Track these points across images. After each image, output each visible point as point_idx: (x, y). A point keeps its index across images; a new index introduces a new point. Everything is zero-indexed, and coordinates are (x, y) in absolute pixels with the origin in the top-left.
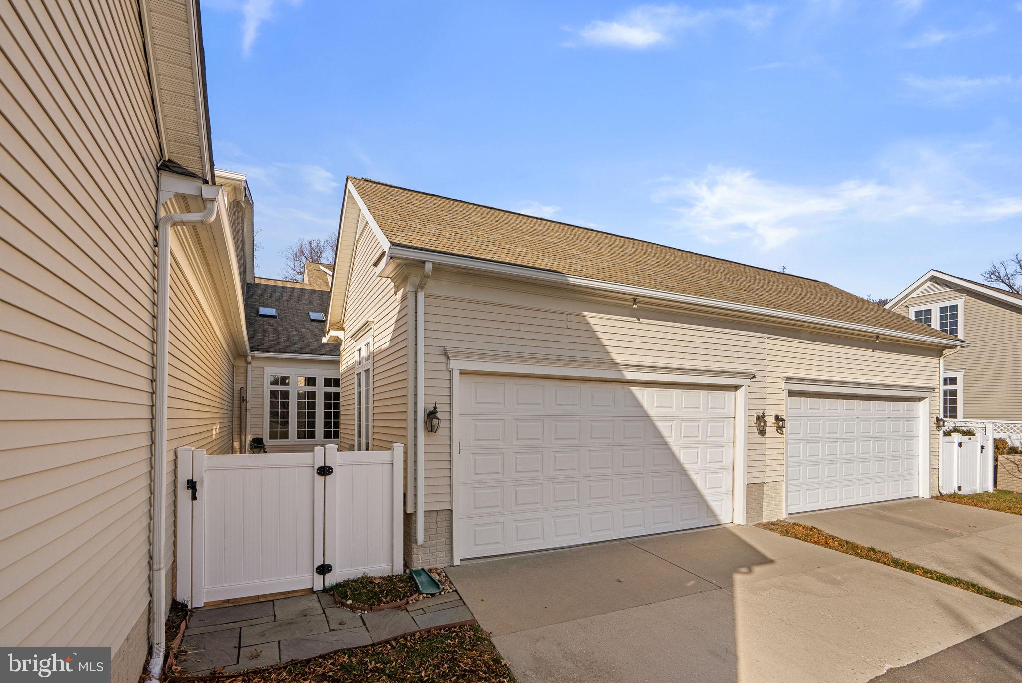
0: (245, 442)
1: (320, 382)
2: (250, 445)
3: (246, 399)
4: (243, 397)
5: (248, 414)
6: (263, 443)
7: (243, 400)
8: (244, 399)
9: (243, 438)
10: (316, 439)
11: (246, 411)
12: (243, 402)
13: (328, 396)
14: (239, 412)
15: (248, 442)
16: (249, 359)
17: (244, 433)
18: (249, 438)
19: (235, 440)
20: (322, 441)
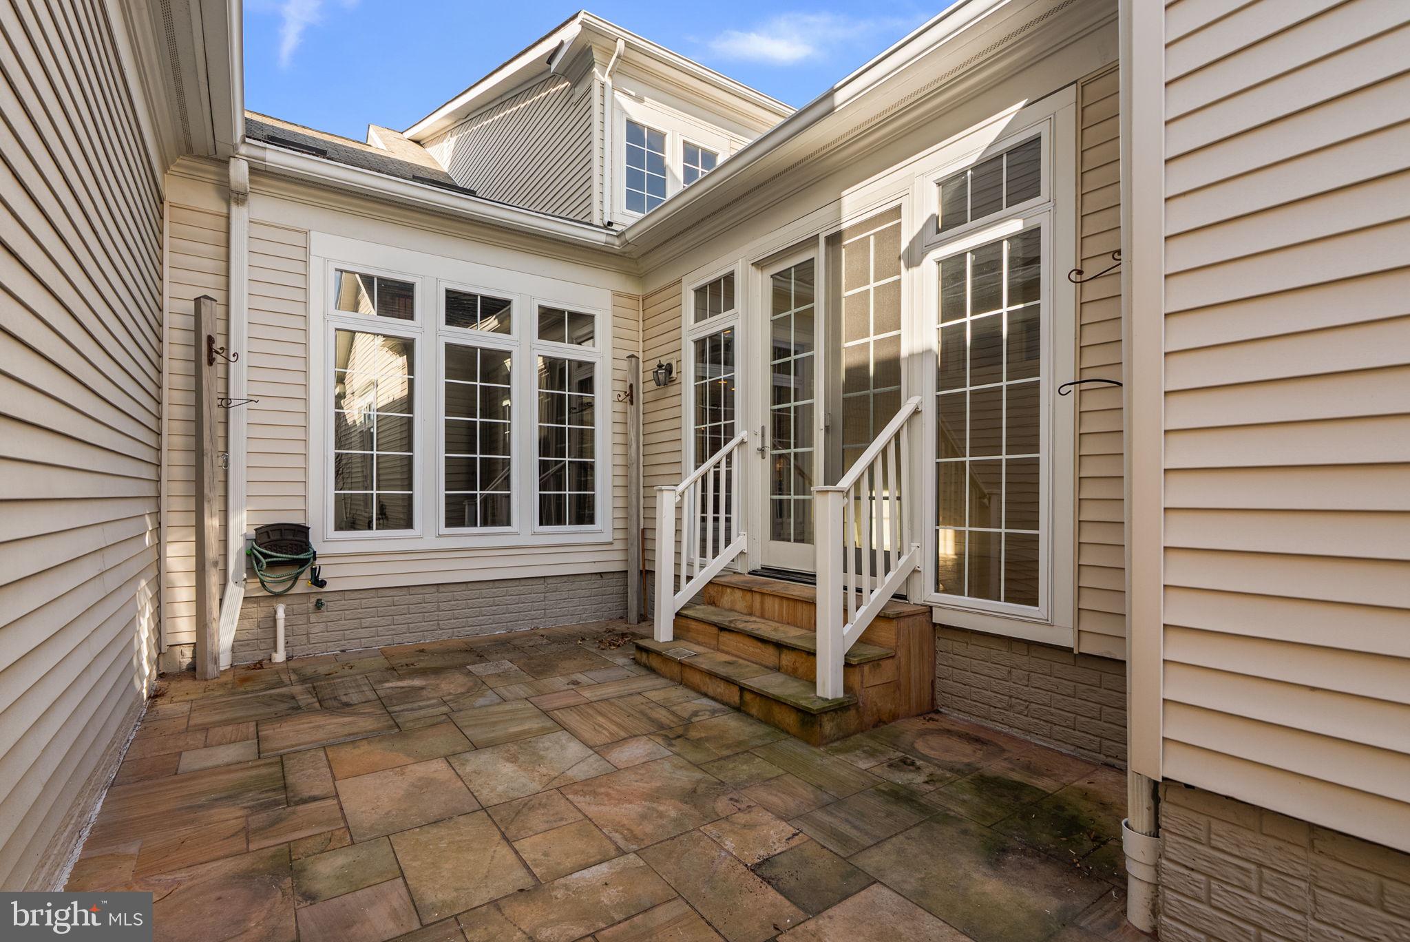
0: (225, 542)
1: (524, 319)
2: (250, 555)
3: (226, 349)
4: (211, 340)
5: (239, 417)
6: (304, 545)
7: (210, 350)
8: (219, 343)
9: (212, 523)
10: (515, 527)
11: (226, 403)
12: (211, 361)
13: (554, 371)
14: (192, 411)
15: (237, 545)
16: (239, 172)
17: (217, 505)
18: (242, 525)
19: (170, 535)
20: (534, 534)
